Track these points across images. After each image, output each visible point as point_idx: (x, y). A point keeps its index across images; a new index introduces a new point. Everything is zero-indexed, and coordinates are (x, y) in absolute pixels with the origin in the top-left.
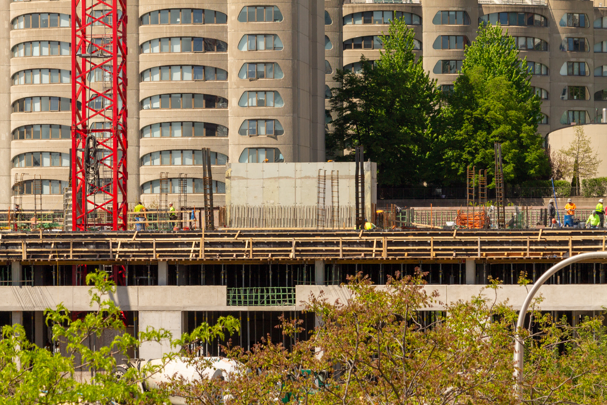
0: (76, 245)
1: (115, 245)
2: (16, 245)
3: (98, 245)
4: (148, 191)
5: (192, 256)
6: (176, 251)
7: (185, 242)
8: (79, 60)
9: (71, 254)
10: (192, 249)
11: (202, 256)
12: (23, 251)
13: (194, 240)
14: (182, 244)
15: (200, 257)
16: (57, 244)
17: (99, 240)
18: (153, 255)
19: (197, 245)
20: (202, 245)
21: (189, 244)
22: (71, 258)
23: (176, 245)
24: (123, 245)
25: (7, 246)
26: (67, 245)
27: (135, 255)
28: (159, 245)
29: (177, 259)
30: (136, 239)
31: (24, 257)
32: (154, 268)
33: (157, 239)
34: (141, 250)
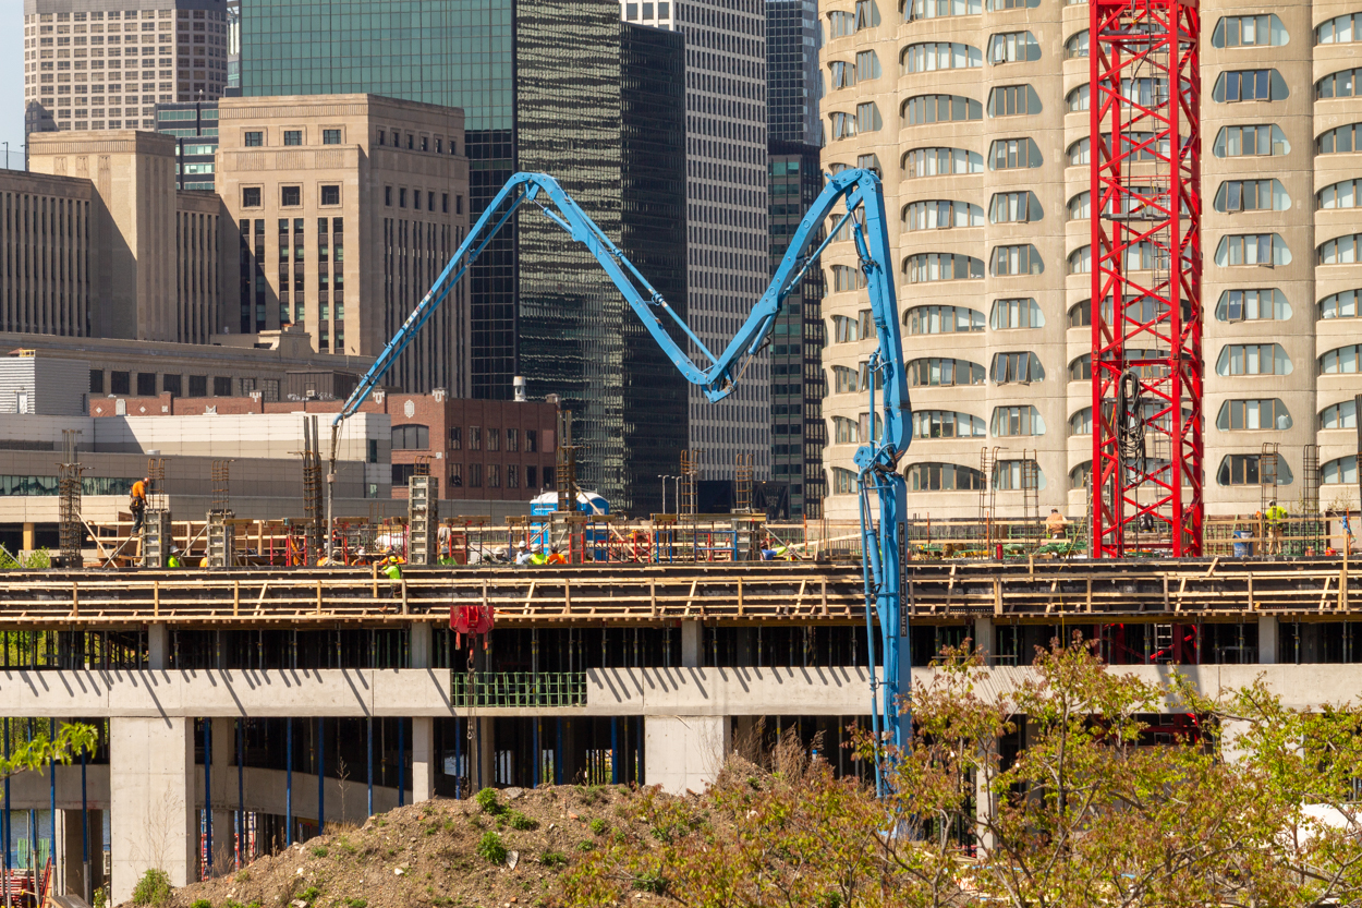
0: (1098, 585)
1: (1174, 585)
2: (984, 586)
3: (1141, 585)
4: (1332, 478)
5: (1323, 606)
6: (1293, 597)
7: (1311, 578)
8: (1107, 227)
9: (1088, 603)
10: (1325, 592)
11: (1342, 606)
12: (995, 597)
13: (1328, 575)
14: (1306, 582)
15: (1339, 609)
16: (1061, 584)
17: (1142, 576)
18: (1247, 605)
19: (1335, 584)
20: (1343, 583)
21: (1319, 583)
22: (1088, 611)
23: (1294, 584)
24: (1191, 585)
25: (966, 587)
26: (1081, 585)
27: (1214, 605)
28: (1259, 584)
29: (1294, 611)
30: (1215, 574)
31: (998, 610)
32: (1251, 629)
33: (1255, 573)
34: (1225, 594)
